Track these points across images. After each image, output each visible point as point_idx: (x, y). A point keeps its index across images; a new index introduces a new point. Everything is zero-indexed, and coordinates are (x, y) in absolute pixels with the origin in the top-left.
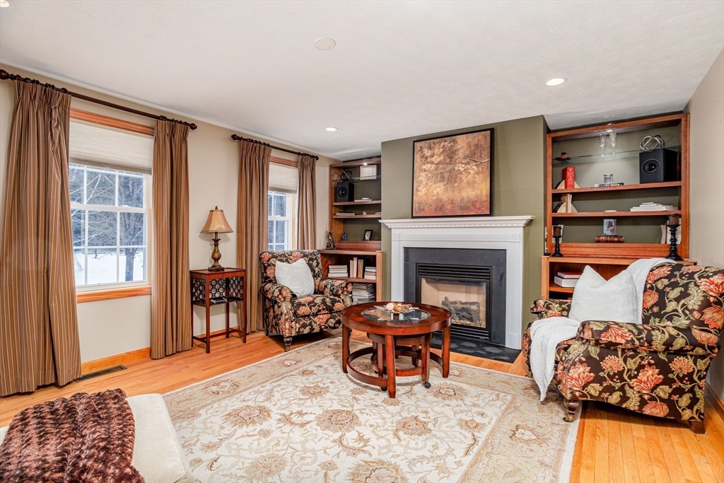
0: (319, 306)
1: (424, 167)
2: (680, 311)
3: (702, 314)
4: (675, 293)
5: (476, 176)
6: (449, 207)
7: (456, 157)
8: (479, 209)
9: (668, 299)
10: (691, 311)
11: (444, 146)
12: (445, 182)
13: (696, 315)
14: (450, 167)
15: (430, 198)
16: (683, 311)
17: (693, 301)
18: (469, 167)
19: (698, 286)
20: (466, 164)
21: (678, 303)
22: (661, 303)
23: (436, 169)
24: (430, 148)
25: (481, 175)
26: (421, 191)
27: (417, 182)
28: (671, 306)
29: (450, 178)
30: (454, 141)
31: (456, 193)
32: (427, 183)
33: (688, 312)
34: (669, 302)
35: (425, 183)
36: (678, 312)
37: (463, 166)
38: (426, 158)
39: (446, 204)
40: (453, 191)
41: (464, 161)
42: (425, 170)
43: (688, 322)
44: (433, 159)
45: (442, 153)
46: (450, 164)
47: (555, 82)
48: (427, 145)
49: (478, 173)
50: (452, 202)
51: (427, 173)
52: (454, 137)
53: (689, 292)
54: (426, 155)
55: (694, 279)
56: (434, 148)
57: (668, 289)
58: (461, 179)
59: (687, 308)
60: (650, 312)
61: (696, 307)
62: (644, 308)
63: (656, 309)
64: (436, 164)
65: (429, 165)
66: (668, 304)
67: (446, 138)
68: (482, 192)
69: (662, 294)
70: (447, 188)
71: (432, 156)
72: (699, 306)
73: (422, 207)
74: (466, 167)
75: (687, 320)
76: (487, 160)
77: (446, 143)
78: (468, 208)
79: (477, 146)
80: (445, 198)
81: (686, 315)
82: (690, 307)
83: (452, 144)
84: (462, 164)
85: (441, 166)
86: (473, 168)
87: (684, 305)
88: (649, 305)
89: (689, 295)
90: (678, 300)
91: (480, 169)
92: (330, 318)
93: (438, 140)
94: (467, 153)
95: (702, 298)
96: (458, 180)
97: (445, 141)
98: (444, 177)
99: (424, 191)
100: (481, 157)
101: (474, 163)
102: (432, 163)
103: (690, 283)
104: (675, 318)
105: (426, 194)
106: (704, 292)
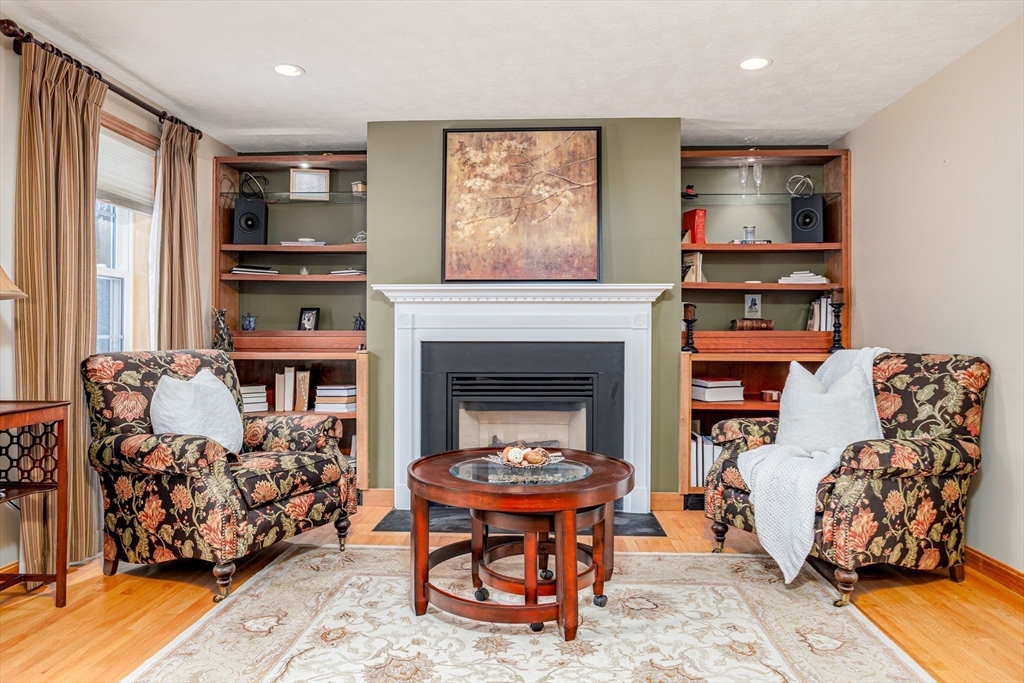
0: (293, 476)
1: (468, 183)
2: (938, 416)
3: (965, 417)
4: (926, 393)
5: (572, 209)
6: (521, 263)
7: (534, 172)
8: (579, 269)
9: (918, 401)
10: (952, 416)
11: (509, 147)
12: (513, 217)
13: (958, 419)
14: (522, 189)
15: (481, 245)
16: (942, 417)
17: (952, 402)
18: (559, 191)
19: (956, 381)
20: (552, 186)
21: (934, 406)
22: (909, 408)
23: (495, 189)
24: (480, 147)
25: (581, 209)
26: (462, 230)
27: (454, 212)
28: (924, 412)
29: (521, 210)
30: (529, 140)
31: (535, 238)
32: (474, 216)
33: (948, 418)
34: (920, 405)
35: (470, 214)
36: (935, 418)
37: (548, 188)
38: (473, 166)
39: (516, 257)
40: (529, 234)
41: (549, 180)
42: (470, 190)
43: (949, 431)
44: (487, 170)
45: (506, 160)
46: (523, 183)
47: (754, 64)
48: (474, 140)
49: (575, 204)
50: (528, 254)
51: (475, 195)
52: (529, 134)
53: (946, 389)
54: (473, 160)
55: (948, 371)
56: (489, 150)
57: (914, 389)
58: (544, 213)
59: (946, 412)
60: (894, 423)
61: (958, 410)
62: (882, 419)
63: (902, 418)
64: (494, 180)
65: (479, 182)
66: (919, 409)
67: (514, 133)
68: (584, 241)
69: (906, 396)
70: (516, 227)
71: (486, 163)
72: (960, 407)
73: (464, 261)
74: (553, 191)
75: (948, 428)
76: (591, 182)
77: (514, 143)
78: (558, 268)
79: (573, 154)
80: (512, 246)
81: (946, 421)
82: (950, 411)
83: (525, 145)
84: (546, 184)
85: (503, 185)
86: (566, 195)
87: (942, 408)
88: (889, 413)
89: (947, 393)
90: (932, 401)
91: (580, 197)
92: (315, 502)
93: (496, 133)
94: (555, 165)
95: (962, 397)
96: (537, 213)
97: (512, 139)
98: (509, 207)
99: (469, 230)
100: (581, 176)
101: (568, 186)
102: (486, 177)
103: (944, 376)
104: (933, 427)
105: (473, 237)
106: (964, 388)
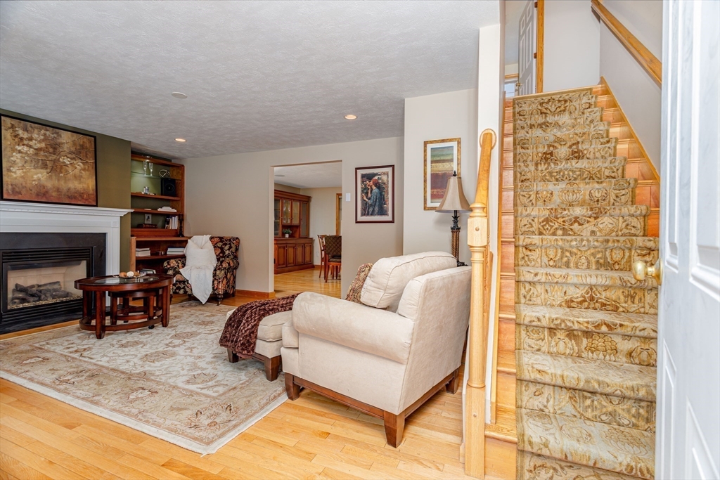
1: (19, 148)
5: (82, 172)
6: (54, 194)
7: (61, 150)
8: (86, 200)
11: (45, 135)
12: (49, 170)
14: (54, 157)
15: (28, 182)
18: (75, 162)
20: (72, 159)
23: (36, 154)
24: (26, 130)
25: (87, 172)
26: (15, 173)
27: (8, 161)
29: (56, 168)
30: (57, 133)
31: (62, 182)
32: (23, 166)
35: (20, 165)
37: (69, 159)
38: (21, 139)
39: (51, 191)
40: (58, 180)
41: (69, 156)
42: (20, 152)
44: (31, 143)
45: (43, 140)
46: (54, 154)
48: (21, 125)
49: (84, 170)
50: (58, 190)
51: (23, 155)
52: (57, 130)
54: (21, 135)
56: (32, 133)
58: (67, 171)
64: (36, 149)
65: (26, 149)
67: (48, 128)
68: (88, 187)
70: (51, 176)
71: (31, 139)
73: (17, 190)
74: (72, 162)
76: (92, 161)
77: (48, 133)
78: (75, 198)
79: (82, 146)
80: (49, 184)
83: (55, 135)
84: (68, 157)
85: (42, 153)
86: (79, 165)
91: (87, 167)
93: (36, 125)
94: (73, 149)
96: (63, 170)
97: (47, 130)
98: (46, 165)
99: (19, 173)
100: (87, 157)
101: (80, 160)
102: (30, 147)
105: (22, 177)
